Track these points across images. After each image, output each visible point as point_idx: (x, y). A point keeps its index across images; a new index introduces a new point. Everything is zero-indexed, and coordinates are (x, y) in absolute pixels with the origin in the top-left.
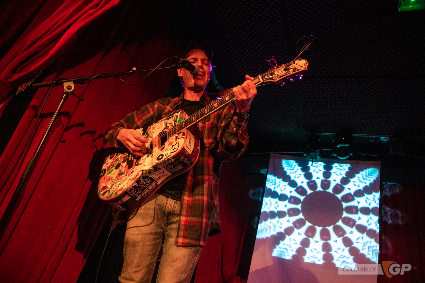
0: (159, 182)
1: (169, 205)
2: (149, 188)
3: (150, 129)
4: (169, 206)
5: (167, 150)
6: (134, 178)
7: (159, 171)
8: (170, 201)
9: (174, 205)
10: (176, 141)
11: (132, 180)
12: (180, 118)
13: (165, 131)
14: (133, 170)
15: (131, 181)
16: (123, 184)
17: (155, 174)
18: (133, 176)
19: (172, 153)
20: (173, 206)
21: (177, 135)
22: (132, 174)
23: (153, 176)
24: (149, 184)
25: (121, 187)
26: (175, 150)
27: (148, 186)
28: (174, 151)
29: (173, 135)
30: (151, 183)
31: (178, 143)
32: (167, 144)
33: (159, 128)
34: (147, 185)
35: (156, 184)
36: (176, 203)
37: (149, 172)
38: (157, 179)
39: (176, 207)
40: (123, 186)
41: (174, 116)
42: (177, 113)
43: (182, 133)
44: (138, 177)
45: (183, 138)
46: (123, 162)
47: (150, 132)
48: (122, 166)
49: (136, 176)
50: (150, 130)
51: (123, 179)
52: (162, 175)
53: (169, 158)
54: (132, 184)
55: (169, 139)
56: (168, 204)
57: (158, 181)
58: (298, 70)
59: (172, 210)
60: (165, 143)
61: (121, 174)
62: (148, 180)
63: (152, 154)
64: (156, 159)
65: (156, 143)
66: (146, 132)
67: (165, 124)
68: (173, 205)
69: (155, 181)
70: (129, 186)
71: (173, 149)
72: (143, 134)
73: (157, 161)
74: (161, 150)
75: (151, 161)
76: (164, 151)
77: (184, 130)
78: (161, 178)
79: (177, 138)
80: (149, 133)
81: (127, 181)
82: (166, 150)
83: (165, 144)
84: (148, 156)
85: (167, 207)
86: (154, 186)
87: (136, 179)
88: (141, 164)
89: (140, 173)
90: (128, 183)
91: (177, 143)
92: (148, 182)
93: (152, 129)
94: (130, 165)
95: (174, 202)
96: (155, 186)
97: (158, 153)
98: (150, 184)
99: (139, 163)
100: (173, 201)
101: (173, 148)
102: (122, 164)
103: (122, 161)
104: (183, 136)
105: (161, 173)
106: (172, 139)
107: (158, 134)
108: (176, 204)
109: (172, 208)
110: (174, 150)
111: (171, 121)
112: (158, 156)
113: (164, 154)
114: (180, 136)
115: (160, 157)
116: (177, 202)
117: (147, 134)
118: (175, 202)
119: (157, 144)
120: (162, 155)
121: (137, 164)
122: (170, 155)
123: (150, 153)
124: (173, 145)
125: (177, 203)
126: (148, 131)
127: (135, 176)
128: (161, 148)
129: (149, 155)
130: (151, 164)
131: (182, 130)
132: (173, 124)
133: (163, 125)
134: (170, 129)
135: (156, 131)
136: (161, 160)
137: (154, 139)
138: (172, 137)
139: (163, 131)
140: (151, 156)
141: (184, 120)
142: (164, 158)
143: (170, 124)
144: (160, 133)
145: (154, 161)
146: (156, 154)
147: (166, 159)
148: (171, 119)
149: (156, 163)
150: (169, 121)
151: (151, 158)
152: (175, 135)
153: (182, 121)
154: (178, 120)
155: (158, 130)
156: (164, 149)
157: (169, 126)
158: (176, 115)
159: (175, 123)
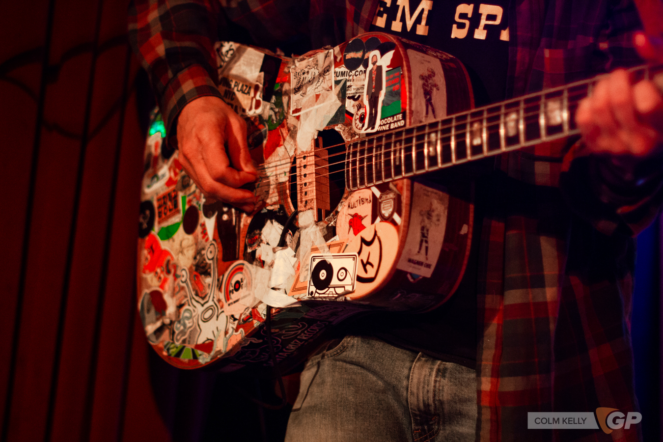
1: (419, 383)
4: (418, 389)
5: (343, 248)
6: (244, 322)
8: (422, 367)
9: (435, 381)
10: (373, 225)
12: (390, 94)
13: (339, 135)
15: (237, 330)
19: (359, 279)
20: (431, 388)
21: (378, 193)
26: (370, 271)
28: (364, 273)
29: (362, 181)
31: (380, 241)
32: (343, 215)
33: (317, 97)
36: (442, 372)
39: (446, 388)
42: (382, 54)
44: (256, 324)
45: (394, 223)
46: (206, 212)
49: (251, 315)
51: (211, 303)
53: (349, 298)
54: (240, 344)
55: (350, 194)
56: (415, 381)
59: (431, 401)
60: (339, 208)
61: (201, 267)
63: (297, 234)
66: (276, 89)
67: (339, 88)
68: (433, 383)
70: (230, 347)
71: (362, 261)
72: (266, 94)
73: (313, 289)
74: (326, 238)
75: (293, 272)
76: (336, 251)
77: (400, 183)
82: (339, 244)
83: (337, 213)
85: (412, 393)
87: (250, 329)
88: (263, 264)
89: (263, 312)
90: (226, 333)
91: (376, 240)
93: (293, 81)
94: (228, 245)
95: (434, 373)
97: (316, 245)
99: (257, 255)
100: (432, 369)
101: (364, 256)
102: (202, 217)
104: (396, 217)
106: (360, 200)
107: (316, 137)
108: (444, 376)
109: (431, 395)
110: (365, 266)
111: (359, 84)
112: (315, 264)
113: (336, 264)
115: (323, 275)
116: (445, 370)
117: (279, 101)
118: (438, 370)
119: (312, 192)
120: (329, 271)
121: (249, 250)
122: (353, 291)
123: (290, 227)
124: (362, 241)
125: (447, 375)
126: (282, 85)
127: (248, 313)
129: (287, 231)
130: (295, 289)
131: (394, 181)
132: (366, 113)
133: (331, 87)
134: (357, 137)
135: (310, 111)
136: (324, 293)
137: (302, 159)
138: (359, 189)
139: (331, 127)
140: (295, 246)
141: (400, 116)
142: (334, 288)
143: (357, 103)
144: (321, 129)
145: (301, 279)
146: (309, 248)
147: (340, 298)
148: (359, 69)
149: (307, 296)
150: (351, 78)
151: (295, 256)
152: (369, 188)
153: (395, 119)
154: (383, 101)
155: (316, 107)
156: (335, 238)
157: (352, 115)
158: (378, 64)
159: (371, 114)
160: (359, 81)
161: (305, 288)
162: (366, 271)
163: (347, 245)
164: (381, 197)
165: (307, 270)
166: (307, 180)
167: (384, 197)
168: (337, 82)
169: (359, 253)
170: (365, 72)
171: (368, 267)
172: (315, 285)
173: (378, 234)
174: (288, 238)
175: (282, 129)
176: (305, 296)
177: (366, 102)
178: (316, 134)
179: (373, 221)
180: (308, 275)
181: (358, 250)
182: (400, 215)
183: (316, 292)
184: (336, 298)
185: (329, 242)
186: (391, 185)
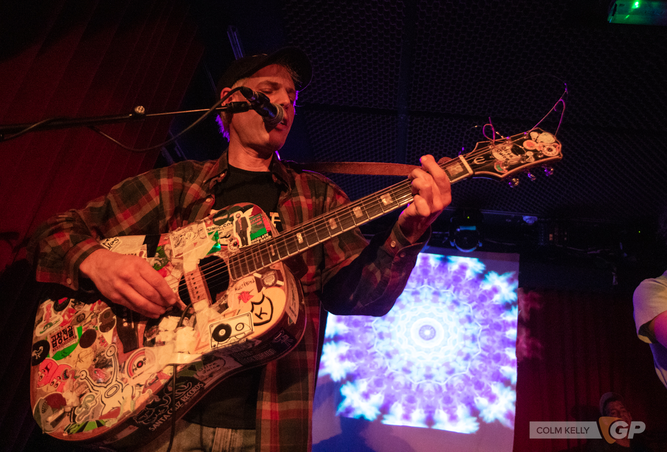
0: (208, 383)
2: (184, 400)
3: (169, 243)
5: (236, 313)
6: (150, 384)
7: (214, 362)
10: (260, 292)
11: (146, 387)
12: (255, 227)
13: (217, 257)
14: (141, 358)
15: (144, 392)
16: (118, 396)
17: (204, 369)
18: (146, 374)
19: (256, 325)
21: (259, 276)
22: (139, 370)
23: (199, 375)
24: (185, 392)
25: (111, 404)
26: (265, 318)
27: (183, 396)
28: (259, 321)
29: (246, 272)
30: (191, 389)
31: (269, 299)
32: (232, 295)
33: (195, 244)
34: (181, 394)
35: (202, 388)
37: (192, 367)
38: (205, 378)
40: (118, 405)
41: (235, 219)
42: (243, 212)
43: (272, 273)
44: (163, 382)
45: (279, 286)
46: (104, 329)
47: (171, 251)
48: (103, 341)
49: (157, 378)
50: (167, 246)
51: (114, 383)
52: (218, 369)
53: (250, 338)
54: (147, 401)
55: (235, 282)
57: (206, 382)
58: (545, 157)
60: (228, 293)
61: (101, 364)
62: (186, 384)
63: (193, 317)
64: (210, 336)
65: (199, 289)
66: (158, 249)
67: (212, 235)
69: (201, 382)
70: (138, 405)
71: (256, 315)
72: (151, 254)
73: (215, 343)
74: (220, 312)
75: (193, 339)
76: (230, 316)
77: (277, 265)
78: (215, 375)
79: (260, 284)
80: (167, 253)
81: (128, 391)
82: (234, 312)
83: (226, 296)
84: (180, 325)
86: (196, 392)
87: (157, 387)
88: (164, 343)
89: (168, 372)
90: (133, 397)
91: (266, 299)
92: (184, 388)
93: (173, 242)
94: (129, 342)
96: (198, 392)
97: (212, 317)
98: (188, 391)
99: (157, 340)
101: (257, 311)
102: (100, 334)
103: (99, 324)
104: (279, 282)
105: (218, 366)
106: (246, 283)
107: (199, 263)
110: (259, 317)
111: (228, 230)
112: (213, 329)
113: (232, 324)
114: (270, 279)
115: (222, 332)
117: (162, 255)
119: (202, 290)
120: (228, 329)
121: (148, 340)
122: (252, 333)
123: (185, 316)
124: (253, 303)
126: (163, 246)
127: (154, 377)
128: (216, 305)
129: (183, 318)
130: (197, 349)
131: (272, 265)
132: (238, 241)
133: (206, 236)
134: (233, 254)
135: (190, 253)
136: (226, 342)
137: (190, 276)
138: (243, 278)
139: (211, 254)
140: (192, 324)
141: (267, 235)
142: (235, 336)
143: (229, 238)
144: (202, 258)
145: (203, 340)
146: (206, 321)
147: (242, 340)
148: (226, 223)
149: (211, 348)
150: (221, 228)
151: (193, 330)
152: (252, 275)
153: (263, 237)
154: (251, 232)
155: (195, 249)
156: (228, 309)
157: (227, 245)
158: (241, 217)
159: (242, 240)
160: (230, 228)
161: (208, 345)
162: (261, 319)
163: (239, 311)
164: (262, 277)
165: (208, 334)
166: (197, 285)
167: (265, 276)
168: (210, 234)
169: (252, 311)
170: (232, 223)
171: (262, 316)
172: (216, 340)
173: (266, 295)
174: (185, 322)
175: (168, 268)
176: (208, 350)
177: (236, 236)
178: (199, 261)
179: (259, 290)
180: (208, 336)
181: (251, 309)
182: (282, 280)
183: (218, 344)
184: (239, 341)
185: (224, 313)
186: (271, 267)
